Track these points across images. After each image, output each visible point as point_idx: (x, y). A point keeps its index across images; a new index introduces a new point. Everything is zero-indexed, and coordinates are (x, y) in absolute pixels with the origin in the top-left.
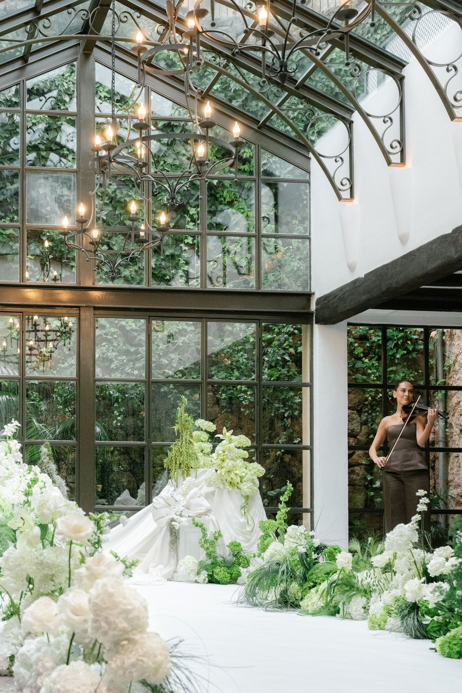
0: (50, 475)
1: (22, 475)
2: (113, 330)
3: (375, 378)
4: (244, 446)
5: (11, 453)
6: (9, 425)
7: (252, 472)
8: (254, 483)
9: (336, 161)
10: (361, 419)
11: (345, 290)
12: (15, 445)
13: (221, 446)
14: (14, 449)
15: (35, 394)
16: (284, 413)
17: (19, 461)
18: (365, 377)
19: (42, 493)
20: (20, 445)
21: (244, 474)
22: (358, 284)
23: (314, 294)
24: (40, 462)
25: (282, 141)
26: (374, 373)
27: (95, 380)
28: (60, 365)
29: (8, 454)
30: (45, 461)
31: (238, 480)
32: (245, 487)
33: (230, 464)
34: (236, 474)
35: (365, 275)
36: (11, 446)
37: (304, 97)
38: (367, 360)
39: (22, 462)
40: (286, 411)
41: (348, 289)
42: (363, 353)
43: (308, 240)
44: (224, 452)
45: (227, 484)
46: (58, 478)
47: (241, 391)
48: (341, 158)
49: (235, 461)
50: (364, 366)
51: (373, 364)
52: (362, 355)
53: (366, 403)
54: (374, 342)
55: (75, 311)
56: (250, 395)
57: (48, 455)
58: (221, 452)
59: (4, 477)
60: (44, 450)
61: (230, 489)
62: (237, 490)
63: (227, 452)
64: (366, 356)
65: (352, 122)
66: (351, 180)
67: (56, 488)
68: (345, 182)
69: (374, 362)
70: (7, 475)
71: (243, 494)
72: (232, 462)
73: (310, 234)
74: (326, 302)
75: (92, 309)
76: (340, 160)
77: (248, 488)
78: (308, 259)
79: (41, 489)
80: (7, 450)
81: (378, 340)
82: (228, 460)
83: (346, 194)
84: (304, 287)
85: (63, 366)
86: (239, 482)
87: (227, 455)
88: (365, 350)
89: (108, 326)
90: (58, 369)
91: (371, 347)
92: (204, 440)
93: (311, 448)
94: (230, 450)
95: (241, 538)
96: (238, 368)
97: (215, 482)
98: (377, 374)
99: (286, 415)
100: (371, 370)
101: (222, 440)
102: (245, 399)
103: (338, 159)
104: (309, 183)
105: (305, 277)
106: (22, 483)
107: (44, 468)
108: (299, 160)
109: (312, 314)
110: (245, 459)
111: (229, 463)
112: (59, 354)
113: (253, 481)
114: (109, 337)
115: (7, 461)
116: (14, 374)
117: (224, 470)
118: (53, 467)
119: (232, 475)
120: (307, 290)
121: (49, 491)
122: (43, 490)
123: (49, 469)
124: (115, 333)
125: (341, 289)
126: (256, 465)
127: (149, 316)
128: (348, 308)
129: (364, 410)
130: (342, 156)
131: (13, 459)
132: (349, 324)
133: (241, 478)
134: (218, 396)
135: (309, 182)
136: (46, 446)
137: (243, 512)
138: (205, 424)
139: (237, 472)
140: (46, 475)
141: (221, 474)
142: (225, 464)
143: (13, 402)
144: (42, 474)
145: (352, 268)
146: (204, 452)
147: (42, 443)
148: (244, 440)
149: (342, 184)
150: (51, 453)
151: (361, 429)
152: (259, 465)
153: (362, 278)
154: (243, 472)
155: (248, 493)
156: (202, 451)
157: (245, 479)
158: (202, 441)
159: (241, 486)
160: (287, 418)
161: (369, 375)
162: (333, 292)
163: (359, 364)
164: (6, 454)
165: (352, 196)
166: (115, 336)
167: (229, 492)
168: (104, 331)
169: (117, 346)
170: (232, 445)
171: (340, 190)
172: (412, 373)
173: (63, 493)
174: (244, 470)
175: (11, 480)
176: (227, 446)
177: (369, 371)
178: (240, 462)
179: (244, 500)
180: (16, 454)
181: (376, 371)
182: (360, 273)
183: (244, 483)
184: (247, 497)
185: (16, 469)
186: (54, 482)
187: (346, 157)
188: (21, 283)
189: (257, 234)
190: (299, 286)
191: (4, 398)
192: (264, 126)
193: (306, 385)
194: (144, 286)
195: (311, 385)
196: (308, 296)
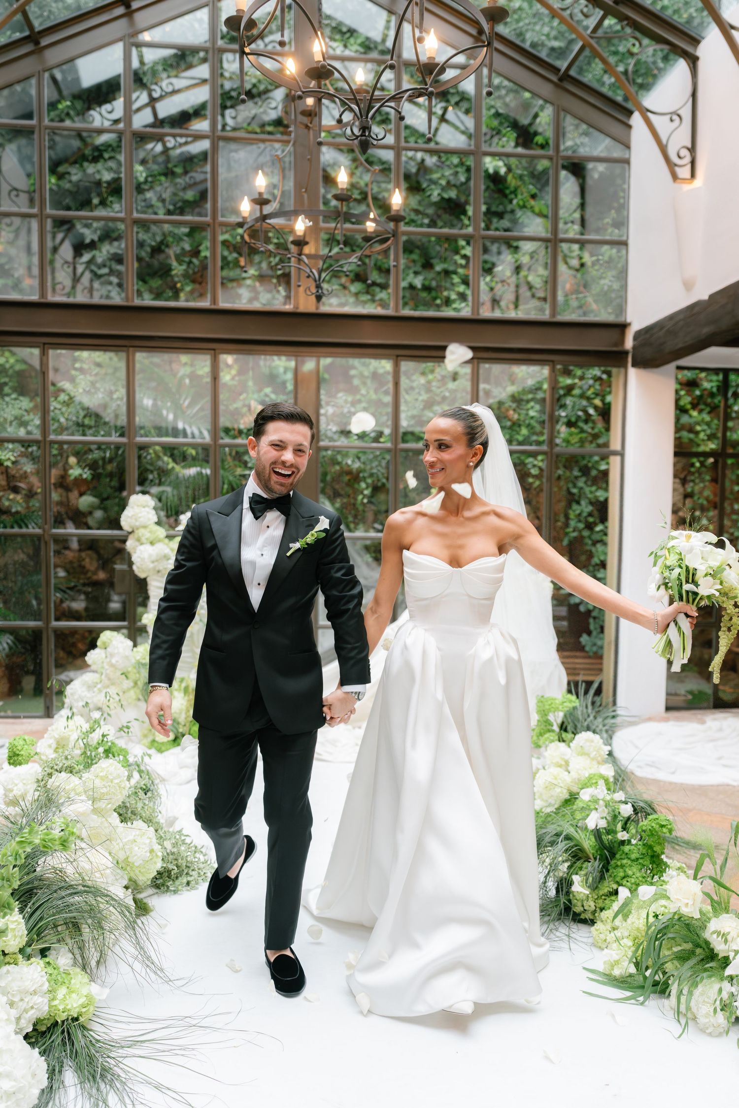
3: (706, 437)
9: (672, 120)
10: (685, 490)
11: (677, 320)
18: (692, 436)
22: (697, 309)
23: (629, 324)
25: (592, 100)
26: (704, 431)
27: (319, 448)
35: (711, 296)
37: (627, 18)
38: (695, 413)
41: (681, 316)
42: (691, 403)
43: (624, 247)
48: (680, 116)
50: (692, 421)
51: (703, 419)
52: (689, 407)
53: (693, 470)
54: (705, 389)
56: (541, 461)
64: (694, 406)
65: (698, 58)
66: (693, 149)
68: (684, 152)
69: (705, 416)
73: (627, 237)
74: (648, 336)
76: (677, 119)
78: (623, 274)
81: (712, 387)
83: (684, 172)
84: (617, 316)
88: (693, 399)
91: (700, 397)
98: (708, 432)
100: (700, 425)
103: (674, 117)
104: (629, 164)
105: (618, 300)
108: (616, 128)
109: (626, 353)
120: (620, 320)
125: (671, 317)
127: (397, 356)
128: (680, 345)
129: (689, 478)
130: (680, 112)
132: (679, 368)
135: (627, 162)
145: (688, 286)
149: (680, 157)
151: (684, 504)
153: (704, 301)
161: (697, 433)
162: (658, 322)
163: (685, 419)
165: (693, 174)
171: (676, 165)
177: (698, 428)
182: (702, 293)
187: (686, 113)
188: (213, 307)
189: (552, 237)
190: (610, 314)
191: (193, 471)
192: (566, 77)
193: (615, 453)
194: (390, 312)
195: (622, 454)
196: (623, 327)
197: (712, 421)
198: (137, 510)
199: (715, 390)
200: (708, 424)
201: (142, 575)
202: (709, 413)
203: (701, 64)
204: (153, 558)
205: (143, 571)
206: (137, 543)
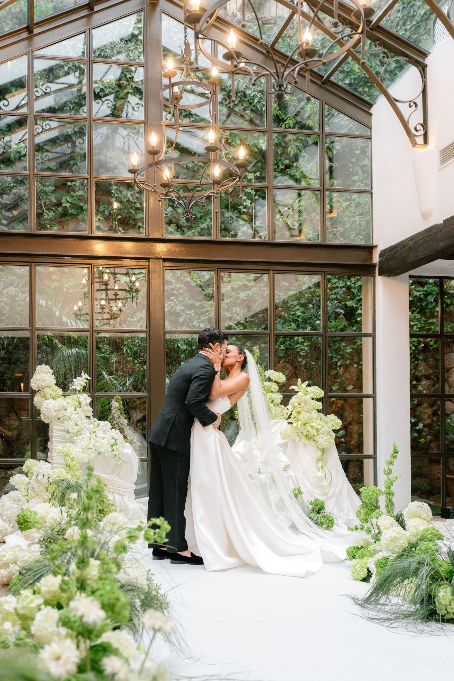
0: (121, 431)
1: (91, 431)
2: (179, 286)
3: (418, 330)
4: (318, 397)
5: (80, 407)
6: (78, 378)
7: (330, 424)
8: (331, 436)
9: (410, 106)
11: (418, 239)
12: (85, 399)
13: (297, 398)
14: (84, 403)
15: (106, 347)
16: (337, 362)
17: (89, 415)
19: (113, 450)
20: (90, 399)
21: (320, 427)
22: (434, 231)
23: (376, 246)
24: (110, 417)
25: (345, 97)
26: (416, 325)
27: (166, 332)
28: (129, 319)
29: (78, 408)
30: (116, 415)
31: (315, 432)
32: (322, 440)
33: (306, 416)
34: (312, 427)
35: (444, 221)
36: (81, 400)
37: (379, 39)
39: (92, 417)
40: (339, 360)
43: (370, 195)
44: (300, 404)
45: (303, 437)
46: (129, 432)
47: (298, 343)
48: (415, 103)
49: (311, 413)
51: (415, 317)
54: (416, 296)
55: (144, 263)
56: (307, 346)
57: (119, 410)
58: (296, 404)
59: (73, 433)
60: (115, 404)
61: (307, 442)
62: (313, 443)
63: (302, 405)
65: (426, 66)
66: (425, 125)
67: (128, 444)
68: (419, 127)
69: (416, 315)
70: (76, 431)
71: (320, 447)
72: (308, 414)
73: (372, 188)
75: (162, 261)
76: (414, 105)
77: (326, 441)
78: (370, 213)
79: (112, 446)
80: (77, 404)
81: (420, 295)
82: (304, 413)
83: (419, 140)
84: (366, 240)
85: (132, 320)
86: (316, 435)
87: (303, 407)
89: (174, 281)
90: (127, 323)
92: (274, 391)
93: (373, 396)
94: (306, 402)
95: (318, 492)
96: (295, 321)
97: (291, 435)
98: (419, 326)
99: (339, 364)
100: (413, 322)
101: (298, 392)
102: (302, 350)
103: (412, 104)
104: (371, 139)
105: (367, 231)
106: (92, 440)
107: (115, 423)
108: (361, 115)
109: (374, 266)
110: (319, 411)
111: (304, 416)
112: (128, 309)
113: (328, 433)
114: (175, 292)
115: (76, 416)
116: (83, 326)
117: (300, 423)
118: (124, 421)
119: (309, 428)
120: (369, 243)
121: (120, 449)
122: (114, 447)
123: (120, 424)
124: (181, 288)
126: (332, 417)
127: (218, 268)
130: (415, 101)
131: (83, 414)
132: (410, 277)
133: (318, 430)
134: (277, 347)
136: (117, 401)
137: (320, 465)
138: (275, 375)
139: (313, 424)
140: (117, 431)
141: (297, 427)
142: (301, 417)
143: (83, 355)
144: (113, 430)
145: (426, 216)
146: (274, 402)
147: (113, 397)
148: (318, 391)
149: (416, 130)
150: (122, 407)
152: (336, 417)
153: (440, 224)
154: (319, 424)
155: (325, 446)
156: (272, 402)
157: (321, 431)
158: (272, 392)
159: (317, 439)
160: (340, 366)
161: (412, 327)
162: (401, 242)
164: (75, 409)
165: (426, 142)
166: (181, 291)
167: (305, 445)
168: (171, 287)
169: (183, 301)
170: (308, 397)
171: (415, 136)
172: (449, 324)
173: (134, 449)
174: (320, 422)
175: (80, 437)
176: (303, 398)
178: (315, 414)
179: (320, 453)
180: (86, 408)
181: (417, 323)
183: (321, 436)
184: (323, 451)
185: (86, 424)
186: (125, 437)
187: (420, 102)
188: (90, 235)
189: (321, 188)
190: (361, 239)
191: (74, 351)
192: (328, 81)
193: (367, 335)
194: (212, 238)
195: (373, 336)
196: (370, 249)
197: (421, 318)
198: (43, 375)
199: (422, 296)
200: (419, 320)
201: (46, 422)
202: (418, 313)
203: (428, 69)
204: (56, 409)
205: (49, 418)
206: (43, 399)
